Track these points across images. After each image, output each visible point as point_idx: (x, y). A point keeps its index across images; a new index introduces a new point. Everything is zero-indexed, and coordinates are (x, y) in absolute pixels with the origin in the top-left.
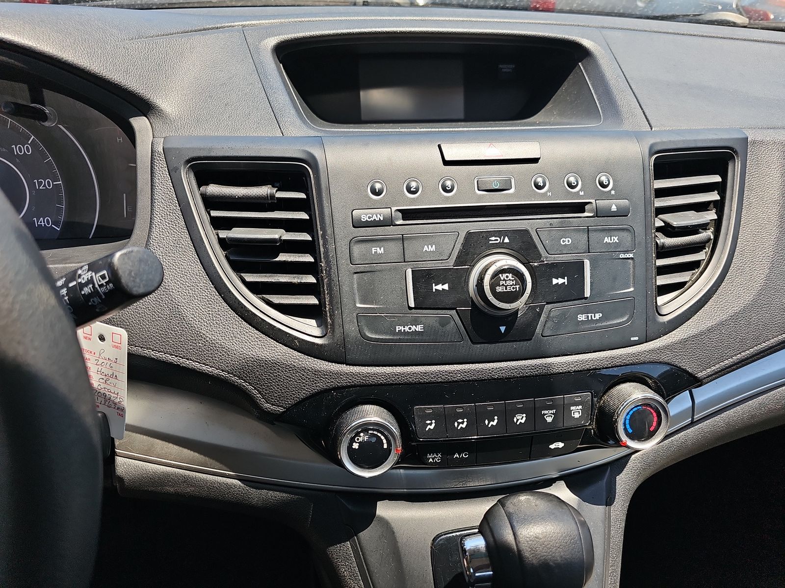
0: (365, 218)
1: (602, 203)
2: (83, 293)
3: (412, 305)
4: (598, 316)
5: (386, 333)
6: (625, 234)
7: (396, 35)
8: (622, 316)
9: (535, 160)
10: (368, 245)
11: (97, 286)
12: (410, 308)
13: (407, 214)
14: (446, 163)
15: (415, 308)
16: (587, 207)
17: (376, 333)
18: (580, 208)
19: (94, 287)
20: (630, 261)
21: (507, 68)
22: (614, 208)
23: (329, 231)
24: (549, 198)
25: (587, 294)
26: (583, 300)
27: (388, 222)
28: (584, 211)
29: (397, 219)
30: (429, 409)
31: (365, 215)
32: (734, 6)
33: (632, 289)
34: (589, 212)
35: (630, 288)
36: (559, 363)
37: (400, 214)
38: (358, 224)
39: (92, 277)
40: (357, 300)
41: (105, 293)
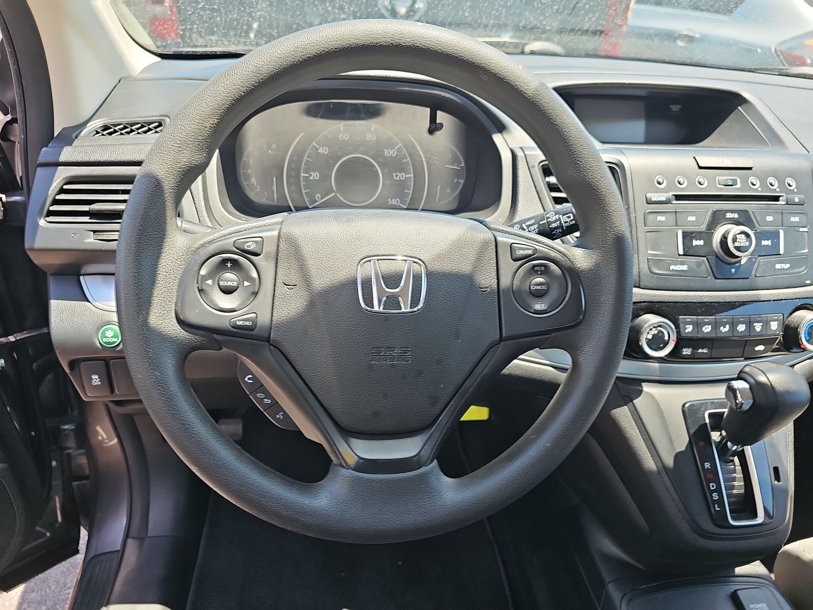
0: (654, 199)
1: (790, 196)
2: (551, 226)
3: (681, 252)
4: (788, 266)
5: (664, 270)
6: (802, 216)
7: (626, 85)
8: (801, 267)
9: (750, 169)
10: (656, 215)
11: (563, 222)
12: (680, 255)
13: (678, 197)
14: (700, 168)
15: (683, 255)
16: (780, 198)
17: (659, 269)
18: (776, 198)
19: (560, 223)
20: (805, 233)
21: (675, 108)
22: (797, 200)
23: (632, 206)
24: (759, 192)
25: (782, 252)
26: (779, 256)
27: (667, 202)
28: (778, 200)
29: (673, 201)
30: (688, 318)
31: (655, 197)
32: (773, 50)
33: (806, 251)
34: (783, 201)
35: (805, 250)
36: (764, 294)
37: (674, 197)
38: (649, 202)
39: (560, 218)
40: (649, 248)
41: (566, 227)
